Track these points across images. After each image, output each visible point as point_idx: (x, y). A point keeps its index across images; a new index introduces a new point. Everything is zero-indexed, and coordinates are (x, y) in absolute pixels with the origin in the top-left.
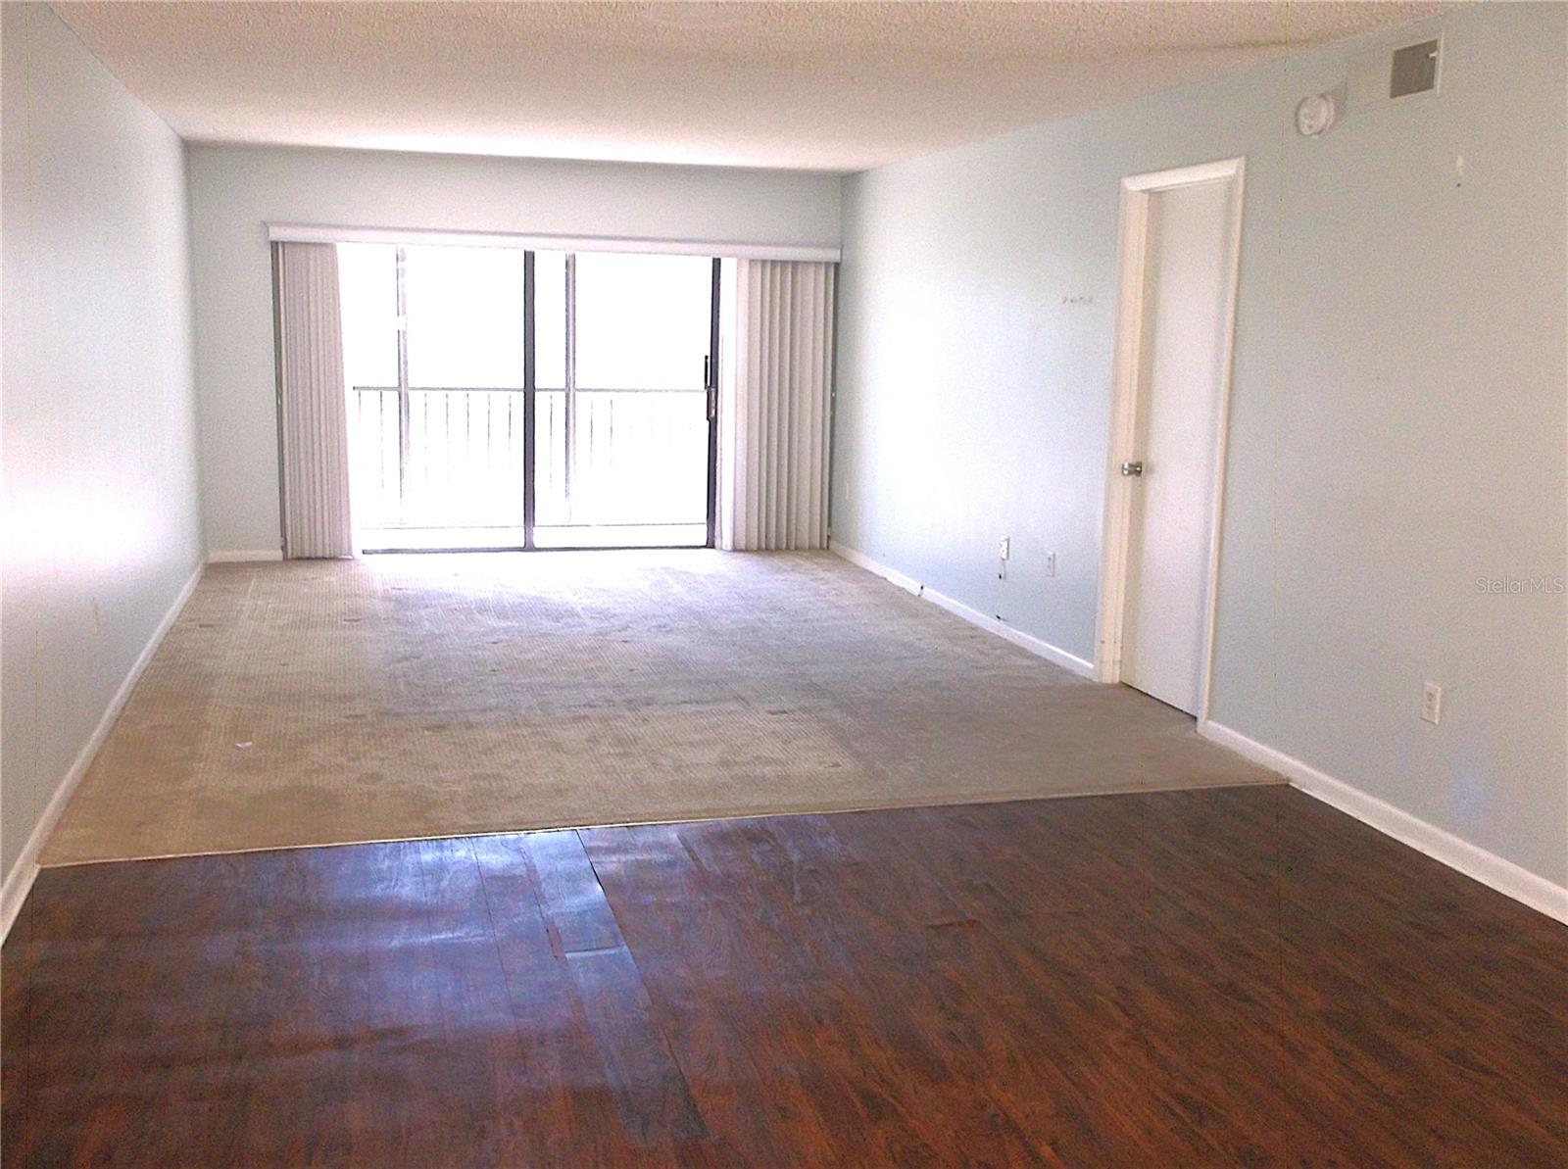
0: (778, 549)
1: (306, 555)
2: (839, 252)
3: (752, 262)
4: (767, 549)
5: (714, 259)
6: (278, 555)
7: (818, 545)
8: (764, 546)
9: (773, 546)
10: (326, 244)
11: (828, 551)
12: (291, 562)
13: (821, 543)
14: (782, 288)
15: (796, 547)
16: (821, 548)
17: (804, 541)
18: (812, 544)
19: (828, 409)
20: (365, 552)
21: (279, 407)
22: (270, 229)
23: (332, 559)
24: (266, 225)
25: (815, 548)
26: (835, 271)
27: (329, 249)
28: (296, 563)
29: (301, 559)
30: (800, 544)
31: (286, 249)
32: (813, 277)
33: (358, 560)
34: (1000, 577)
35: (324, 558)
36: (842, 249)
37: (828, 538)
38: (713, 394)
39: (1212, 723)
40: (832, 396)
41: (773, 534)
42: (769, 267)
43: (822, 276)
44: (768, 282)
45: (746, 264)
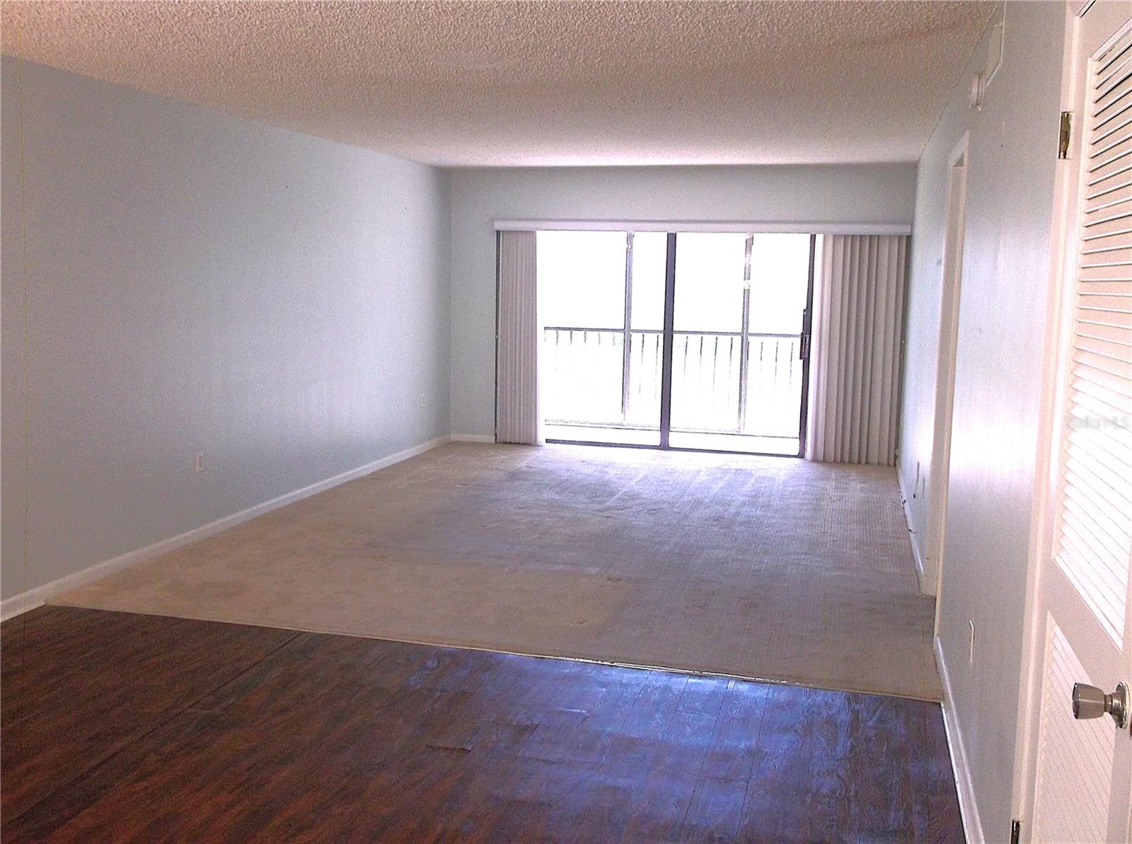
0: (851, 462)
2: (910, 227)
3: (835, 237)
4: (842, 462)
6: (491, 439)
7: (885, 461)
8: (839, 460)
9: (845, 461)
10: (530, 232)
11: (893, 468)
12: (500, 444)
13: (888, 462)
14: (860, 256)
15: (867, 463)
16: (888, 465)
17: (874, 458)
18: (880, 461)
19: (898, 353)
20: (547, 441)
21: (497, 340)
22: (495, 223)
23: (523, 444)
24: (492, 220)
25: (883, 465)
26: (907, 242)
27: (531, 234)
28: (503, 445)
29: (505, 443)
30: (870, 461)
31: (505, 236)
32: (888, 247)
33: (541, 446)
34: (914, 496)
35: (519, 443)
36: (912, 224)
37: (896, 457)
38: (808, 339)
39: (938, 639)
40: (901, 343)
41: (847, 452)
42: (850, 240)
43: (896, 246)
44: (849, 252)
45: (832, 240)
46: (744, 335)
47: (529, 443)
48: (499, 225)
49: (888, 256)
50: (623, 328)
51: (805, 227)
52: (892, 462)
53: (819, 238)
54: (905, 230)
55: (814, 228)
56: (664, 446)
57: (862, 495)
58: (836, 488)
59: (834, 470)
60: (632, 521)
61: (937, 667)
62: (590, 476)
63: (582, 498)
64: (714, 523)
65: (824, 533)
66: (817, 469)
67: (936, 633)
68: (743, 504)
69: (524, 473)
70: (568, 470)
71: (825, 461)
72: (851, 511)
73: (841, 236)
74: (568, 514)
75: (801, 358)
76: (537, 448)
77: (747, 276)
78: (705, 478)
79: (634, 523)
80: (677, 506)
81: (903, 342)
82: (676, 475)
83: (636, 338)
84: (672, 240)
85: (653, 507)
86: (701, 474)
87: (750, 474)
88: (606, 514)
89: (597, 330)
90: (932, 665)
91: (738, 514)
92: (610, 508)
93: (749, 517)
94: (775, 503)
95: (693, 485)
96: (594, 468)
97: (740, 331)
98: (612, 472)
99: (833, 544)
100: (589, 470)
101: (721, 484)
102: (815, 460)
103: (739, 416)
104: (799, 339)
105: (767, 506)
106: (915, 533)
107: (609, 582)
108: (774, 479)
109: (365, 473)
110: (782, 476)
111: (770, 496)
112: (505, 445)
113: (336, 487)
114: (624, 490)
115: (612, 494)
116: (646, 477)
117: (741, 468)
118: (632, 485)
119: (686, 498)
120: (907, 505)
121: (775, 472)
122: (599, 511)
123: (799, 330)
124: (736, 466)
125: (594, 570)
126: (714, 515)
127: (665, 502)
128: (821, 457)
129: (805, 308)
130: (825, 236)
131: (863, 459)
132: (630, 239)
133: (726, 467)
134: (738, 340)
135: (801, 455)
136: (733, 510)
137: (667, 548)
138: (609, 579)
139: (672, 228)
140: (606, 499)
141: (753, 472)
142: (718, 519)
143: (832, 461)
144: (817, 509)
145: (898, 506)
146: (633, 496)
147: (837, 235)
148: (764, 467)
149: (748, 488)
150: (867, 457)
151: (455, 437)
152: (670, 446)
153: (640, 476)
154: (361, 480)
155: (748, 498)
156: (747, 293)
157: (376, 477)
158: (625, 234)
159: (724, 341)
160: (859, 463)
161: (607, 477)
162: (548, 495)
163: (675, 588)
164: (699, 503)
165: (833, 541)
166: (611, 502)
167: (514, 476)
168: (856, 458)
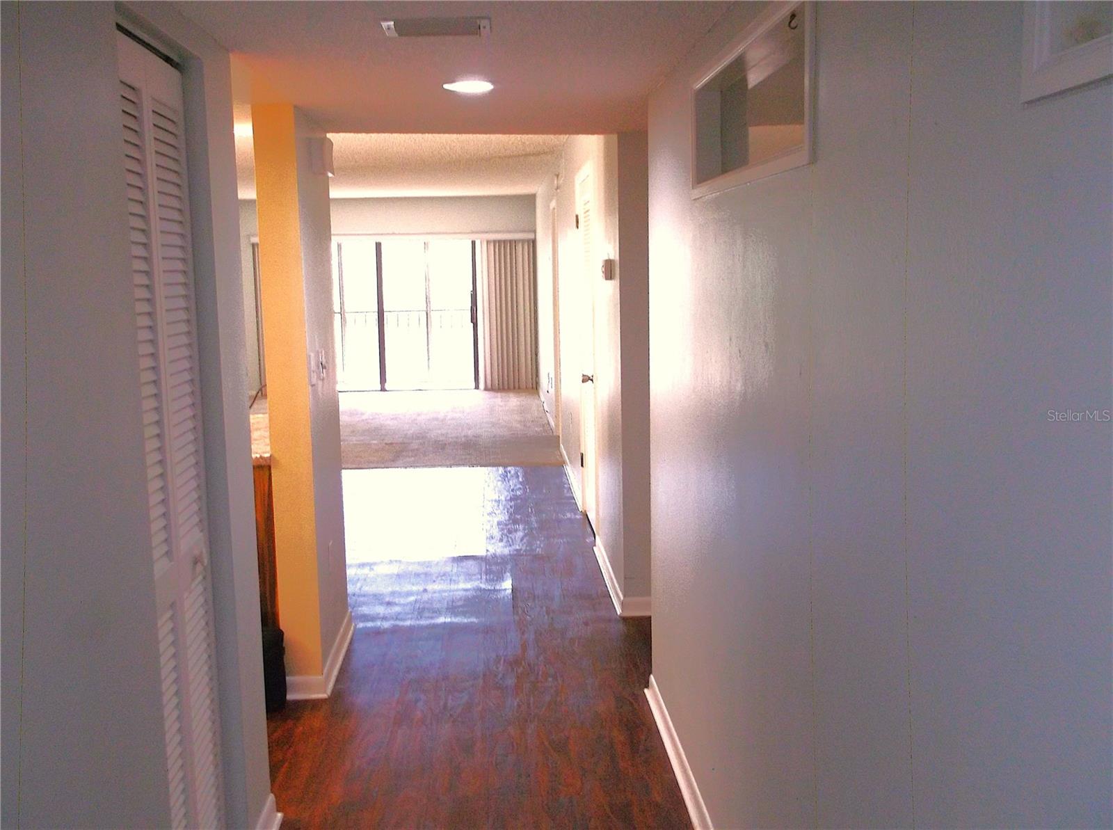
0: (509, 388)
2: (534, 235)
4: (504, 388)
5: (472, 242)
7: (531, 386)
8: (501, 387)
11: (536, 390)
15: (519, 388)
16: (532, 388)
17: (523, 384)
18: (527, 387)
25: (529, 388)
26: (533, 244)
32: (521, 246)
36: (535, 232)
37: (536, 383)
38: (475, 310)
41: (506, 383)
42: (497, 244)
43: (526, 247)
44: (497, 250)
45: (485, 243)
46: (428, 311)
48: (254, 240)
49: (522, 251)
51: (468, 236)
52: (535, 386)
53: (478, 243)
54: (531, 236)
55: (474, 236)
56: (383, 389)
57: (518, 404)
59: (499, 394)
71: (492, 388)
72: (514, 410)
73: (491, 241)
75: (471, 324)
84: (379, 247)
102: (486, 389)
130: (480, 241)
135: (477, 388)
139: (377, 239)
143: (497, 389)
145: (541, 407)
147: (489, 241)
150: (519, 385)
152: (388, 390)
160: (514, 388)
168: (512, 387)
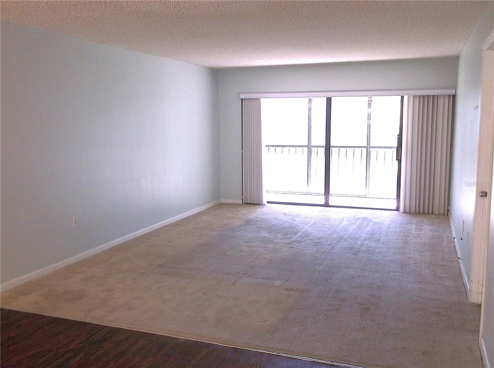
0: (424, 213)
1: (249, 202)
2: (455, 90)
4: (419, 213)
5: (401, 96)
6: (240, 202)
9: (421, 211)
10: (257, 99)
11: (447, 216)
12: (244, 204)
13: (444, 213)
14: (427, 106)
15: (432, 214)
16: (444, 215)
17: (436, 211)
18: (440, 213)
19: (449, 156)
20: (268, 202)
21: (242, 153)
22: (241, 95)
23: (256, 204)
24: (239, 93)
25: (441, 214)
26: (453, 99)
27: (258, 100)
28: (246, 205)
29: (247, 203)
30: (434, 212)
31: (245, 101)
32: (442, 101)
33: (265, 205)
34: (461, 239)
35: (254, 204)
36: (456, 89)
37: (448, 211)
38: (400, 150)
39: (482, 340)
40: (450, 151)
41: (422, 207)
42: (422, 98)
43: (447, 101)
44: (422, 104)
45: (412, 97)
46: (368, 147)
47: (259, 204)
48: (242, 96)
49: (443, 106)
50: (307, 145)
51: (397, 92)
52: (446, 213)
53: (406, 98)
54: (452, 92)
55: (401, 92)
56: (326, 205)
57: (431, 233)
58: (416, 229)
59: (415, 218)
60: (304, 250)
61: (482, 360)
62: (287, 222)
63: (280, 236)
64: (349, 251)
65: (410, 258)
66: (407, 217)
67: (481, 336)
68: (365, 239)
69: (253, 220)
70: (276, 219)
71: (410, 213)
72: (424, 244)
73: (417, 96)
74: (270, 246)
75: (397, 160)
76: (263, 206)
77: (369, 118)
78: (346, 223)
79: (305, 251)
80: (329, 240)
81: (451, 151)
82: (331, 221)
83: (314, 150)
84: (329, 101)
85: (317, 241)
86: (344, 220)
87: (370, 221)
88: (291, 246)
89: (295, 146)
90: (480, 358)
91: (362, 245)
92: (294, 242)
93: (369, 247)
94: (383, 239)
95: (339, 226)
96: (290, 217)
97: (366, 145)
98: (298, 219)
99: (415, 265)
100: (287, 219)
101: (354, 227)
102: (405, 212)
103: (366, 187)
104: (396, 150)
105: (378, 241)
106: (462, 260)
107: (286, 292)
108: (382, 223)
109: (172, 222)
110: (387, 221)
111: (380, 234)
112: (247, 205)
113: (156, 230)
114: (303, 230)
115: (296, 233)
116: (315, 223)
117: (366, 217)
118: (307, 228)
119: (335, 235)
120: (455, 240)
121: (383, 219)
122: (289, 244)
123: (395, 145)
124: (363, 216)
125: (278, 283)
126: (349, 246)
127: (324, 238)
128: (408, 210)
129: (399, 134)
130: (408, 97)
131: (431, 212)
132: (310, 101)
133: (358, 216)
134: (364, 150)
135: (397, 209)
136: (359, 243)
137: (321, 268)
138: (286, 290)
139: (329, 95)
140: (293, 236)
141: (372, 219)
142: (351, 249)
143: (414, 213)
144: (405, 242)
145: (451, 240)
146: (307, 234)
147: (415, 96)
148: (377, 216)
149: (368, 229)
150: (432, 210)
151: (223, 201)
152: (330, 205)
153: (312, 222)
154: (171, 226)
155: (368, 236)
156: (369, 126)
157: (178, 224)
158: (307, 99)
159: (358, 151)
160: (428, 213)
161: (295, 222)
162: (263, 234)
163: (322, 296)
164: (340, 239)
165: (415, 263)
166: (295, 238)
167: (248, 222)
168: (426, 212)
